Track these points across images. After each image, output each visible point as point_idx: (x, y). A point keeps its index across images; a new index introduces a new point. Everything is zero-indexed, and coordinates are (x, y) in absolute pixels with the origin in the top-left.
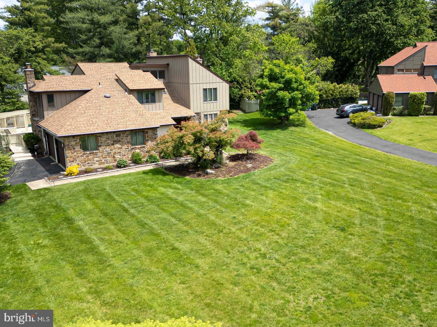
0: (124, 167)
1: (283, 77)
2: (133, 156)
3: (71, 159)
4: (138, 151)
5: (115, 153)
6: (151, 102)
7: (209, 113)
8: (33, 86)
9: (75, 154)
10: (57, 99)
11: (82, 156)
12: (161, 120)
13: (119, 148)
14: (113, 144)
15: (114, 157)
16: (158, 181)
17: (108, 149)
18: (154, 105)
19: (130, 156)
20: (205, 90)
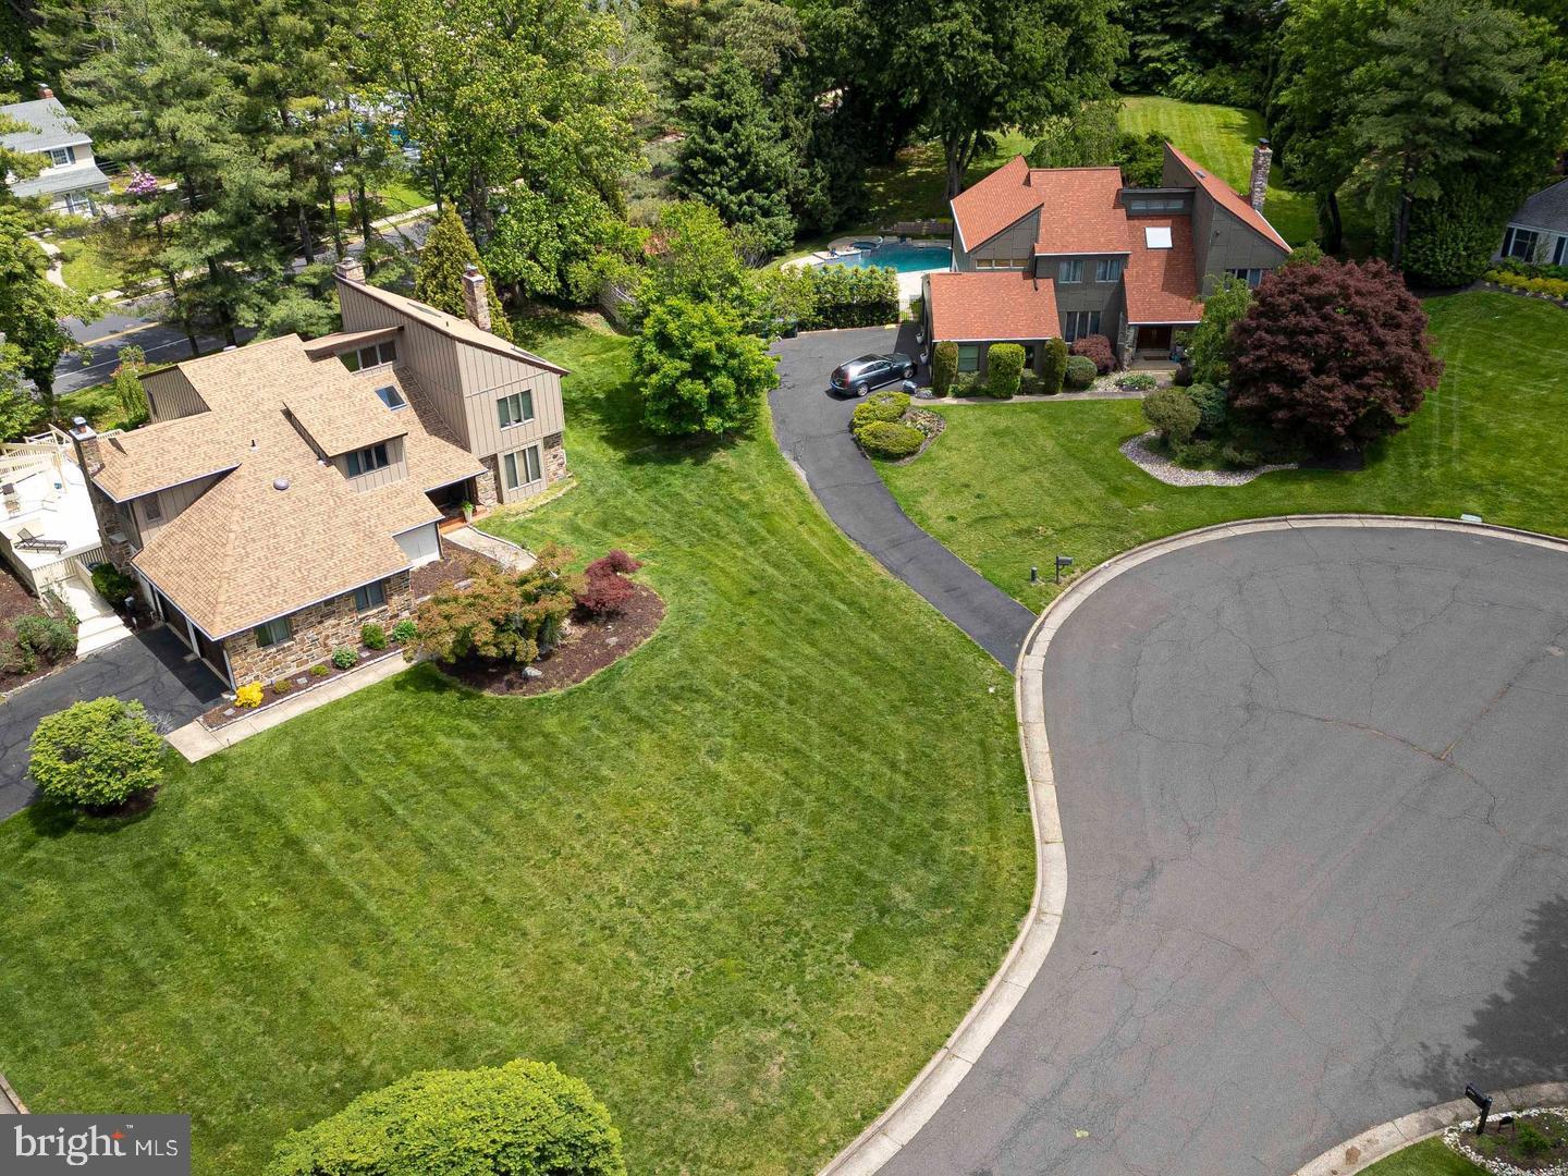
0: (353, 665)
1: (689, 346)
2: (364, 634)
3: (243, 671)
4: (372, 621)
5: (327, 637)
6: (379, 466)
7: (518, 449)
8: (99, 470)
9: (249, 660)
10: (165, 506)
11: (262, 661)
12: (407, 511)
13: (334, 626)
14: (321, 622)
15: (326, 645)
16: (432, 713)
17: (311, 634)
18: (385, 470)
19: (358, 635)
20: (502, 402)
